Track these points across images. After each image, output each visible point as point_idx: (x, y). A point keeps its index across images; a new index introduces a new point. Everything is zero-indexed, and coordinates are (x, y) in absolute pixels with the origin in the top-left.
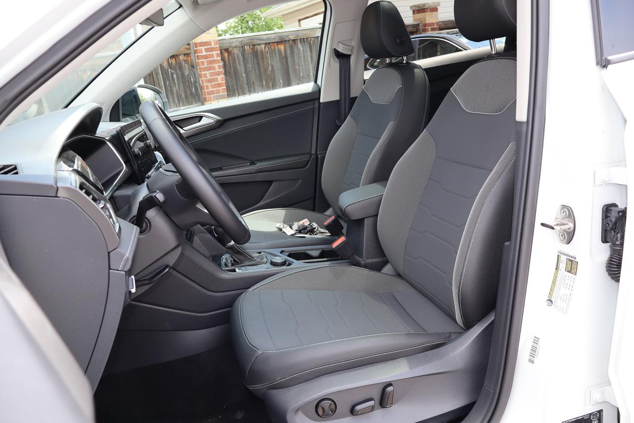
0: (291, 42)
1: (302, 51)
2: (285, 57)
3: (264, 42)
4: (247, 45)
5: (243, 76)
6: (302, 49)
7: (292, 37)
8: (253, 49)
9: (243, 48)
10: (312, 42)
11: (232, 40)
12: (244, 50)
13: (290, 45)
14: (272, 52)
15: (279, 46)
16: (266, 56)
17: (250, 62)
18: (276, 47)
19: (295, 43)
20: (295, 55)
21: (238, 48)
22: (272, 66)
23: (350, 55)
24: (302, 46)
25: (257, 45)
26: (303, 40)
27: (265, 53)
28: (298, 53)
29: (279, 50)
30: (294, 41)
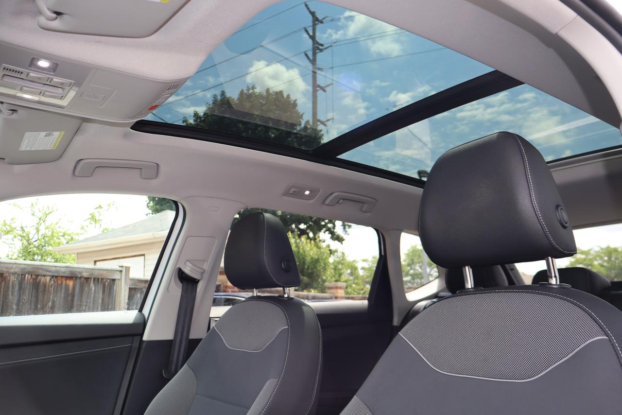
0: (83, 279)
1: (93, 291)
2: (71, 294)
3: (51, 274)
4: (28, 274)
5: (13, 308)
6: (93, 289)
7: (85, 275)
8: (35, 279)
9: (23, 276)
10: (107, 283)
11: (11, 265)
12: (23, 279)
13: (81, 283)
14: (58, 287)
15: (68, 281)
16: (49, 289)
17: (27, 294)
18: (64, 282)
19: (87, 281)
20: (84, 294)
21: (16, 276)
22: (53, 302)
23: (199, 281)
24: (95, 286)
25: (41, 275)
26: (97, 280)
27: (49, 286)
28: (89, 292)
29: (67, 287)
30: (87, 279)
